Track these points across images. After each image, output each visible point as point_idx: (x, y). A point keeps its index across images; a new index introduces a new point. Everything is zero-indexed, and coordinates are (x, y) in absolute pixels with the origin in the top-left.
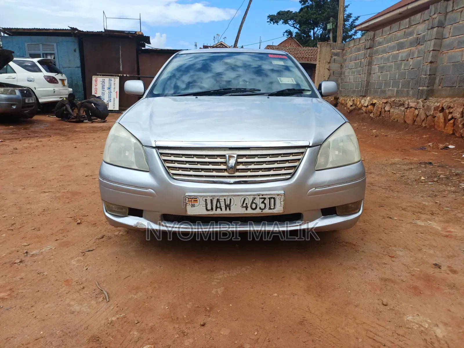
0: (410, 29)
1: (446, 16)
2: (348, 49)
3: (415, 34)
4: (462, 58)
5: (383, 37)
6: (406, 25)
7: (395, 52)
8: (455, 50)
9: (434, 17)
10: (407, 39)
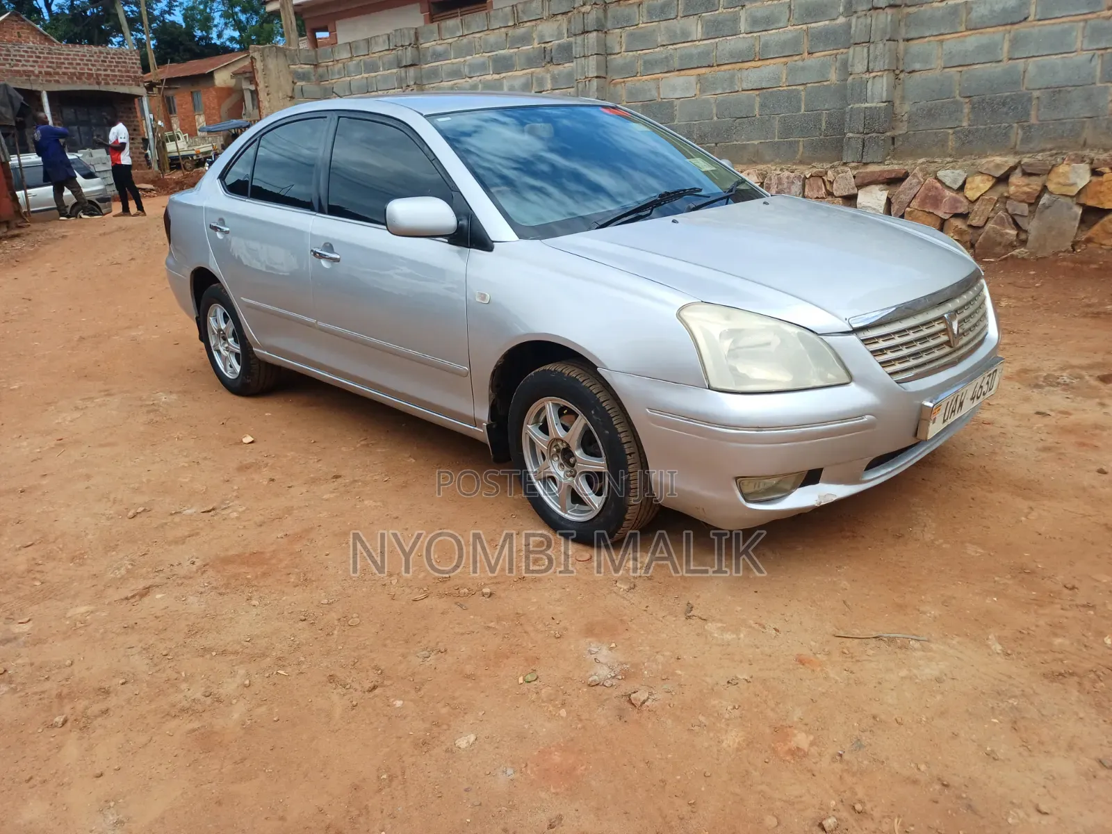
0: (520, 31)
1: (605, 11)
2: (331, 63)
3: (536, 42)
4: (659, 94)
5: (446, 41)
6: (507, 21)
7: (489, 77)
8: (640, 78)
9: (583, 9)
10: (517, 50)
